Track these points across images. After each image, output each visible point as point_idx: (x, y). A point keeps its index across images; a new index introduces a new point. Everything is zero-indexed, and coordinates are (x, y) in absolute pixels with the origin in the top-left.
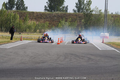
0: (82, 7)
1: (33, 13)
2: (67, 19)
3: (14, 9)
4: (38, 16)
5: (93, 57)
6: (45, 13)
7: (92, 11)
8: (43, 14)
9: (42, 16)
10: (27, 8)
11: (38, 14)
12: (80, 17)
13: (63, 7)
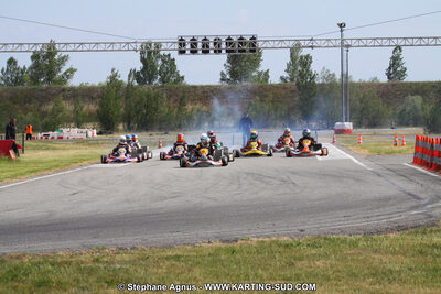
3: (156, 82)
4: (206, 94)
6: (221, 86)
8: (216, 89)
10: (183, 78)
11: (206, 90)
13: (260, 74)
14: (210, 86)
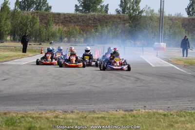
0: (128, 6)
1: (59, 14)
2: (107, 23)
4: (66, 19)
5: (142, 77)
6: (76, 14)
7: (142, 12)
8: (73, 16)
9: (73, 18)
10: (50, 7)
11: (66, 17)
12: (125, 21)
13: (102, 7)
14: (69, 14)
